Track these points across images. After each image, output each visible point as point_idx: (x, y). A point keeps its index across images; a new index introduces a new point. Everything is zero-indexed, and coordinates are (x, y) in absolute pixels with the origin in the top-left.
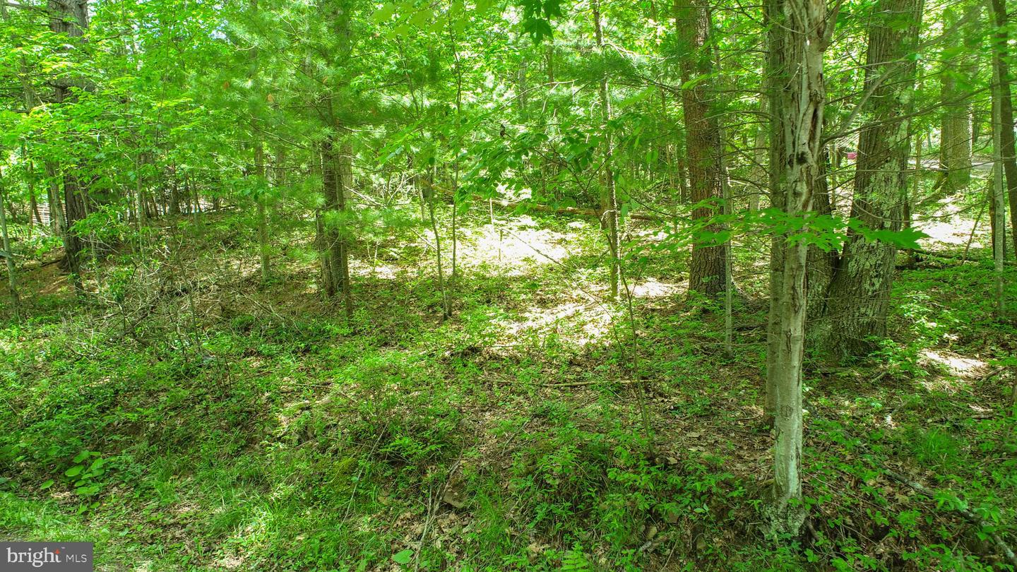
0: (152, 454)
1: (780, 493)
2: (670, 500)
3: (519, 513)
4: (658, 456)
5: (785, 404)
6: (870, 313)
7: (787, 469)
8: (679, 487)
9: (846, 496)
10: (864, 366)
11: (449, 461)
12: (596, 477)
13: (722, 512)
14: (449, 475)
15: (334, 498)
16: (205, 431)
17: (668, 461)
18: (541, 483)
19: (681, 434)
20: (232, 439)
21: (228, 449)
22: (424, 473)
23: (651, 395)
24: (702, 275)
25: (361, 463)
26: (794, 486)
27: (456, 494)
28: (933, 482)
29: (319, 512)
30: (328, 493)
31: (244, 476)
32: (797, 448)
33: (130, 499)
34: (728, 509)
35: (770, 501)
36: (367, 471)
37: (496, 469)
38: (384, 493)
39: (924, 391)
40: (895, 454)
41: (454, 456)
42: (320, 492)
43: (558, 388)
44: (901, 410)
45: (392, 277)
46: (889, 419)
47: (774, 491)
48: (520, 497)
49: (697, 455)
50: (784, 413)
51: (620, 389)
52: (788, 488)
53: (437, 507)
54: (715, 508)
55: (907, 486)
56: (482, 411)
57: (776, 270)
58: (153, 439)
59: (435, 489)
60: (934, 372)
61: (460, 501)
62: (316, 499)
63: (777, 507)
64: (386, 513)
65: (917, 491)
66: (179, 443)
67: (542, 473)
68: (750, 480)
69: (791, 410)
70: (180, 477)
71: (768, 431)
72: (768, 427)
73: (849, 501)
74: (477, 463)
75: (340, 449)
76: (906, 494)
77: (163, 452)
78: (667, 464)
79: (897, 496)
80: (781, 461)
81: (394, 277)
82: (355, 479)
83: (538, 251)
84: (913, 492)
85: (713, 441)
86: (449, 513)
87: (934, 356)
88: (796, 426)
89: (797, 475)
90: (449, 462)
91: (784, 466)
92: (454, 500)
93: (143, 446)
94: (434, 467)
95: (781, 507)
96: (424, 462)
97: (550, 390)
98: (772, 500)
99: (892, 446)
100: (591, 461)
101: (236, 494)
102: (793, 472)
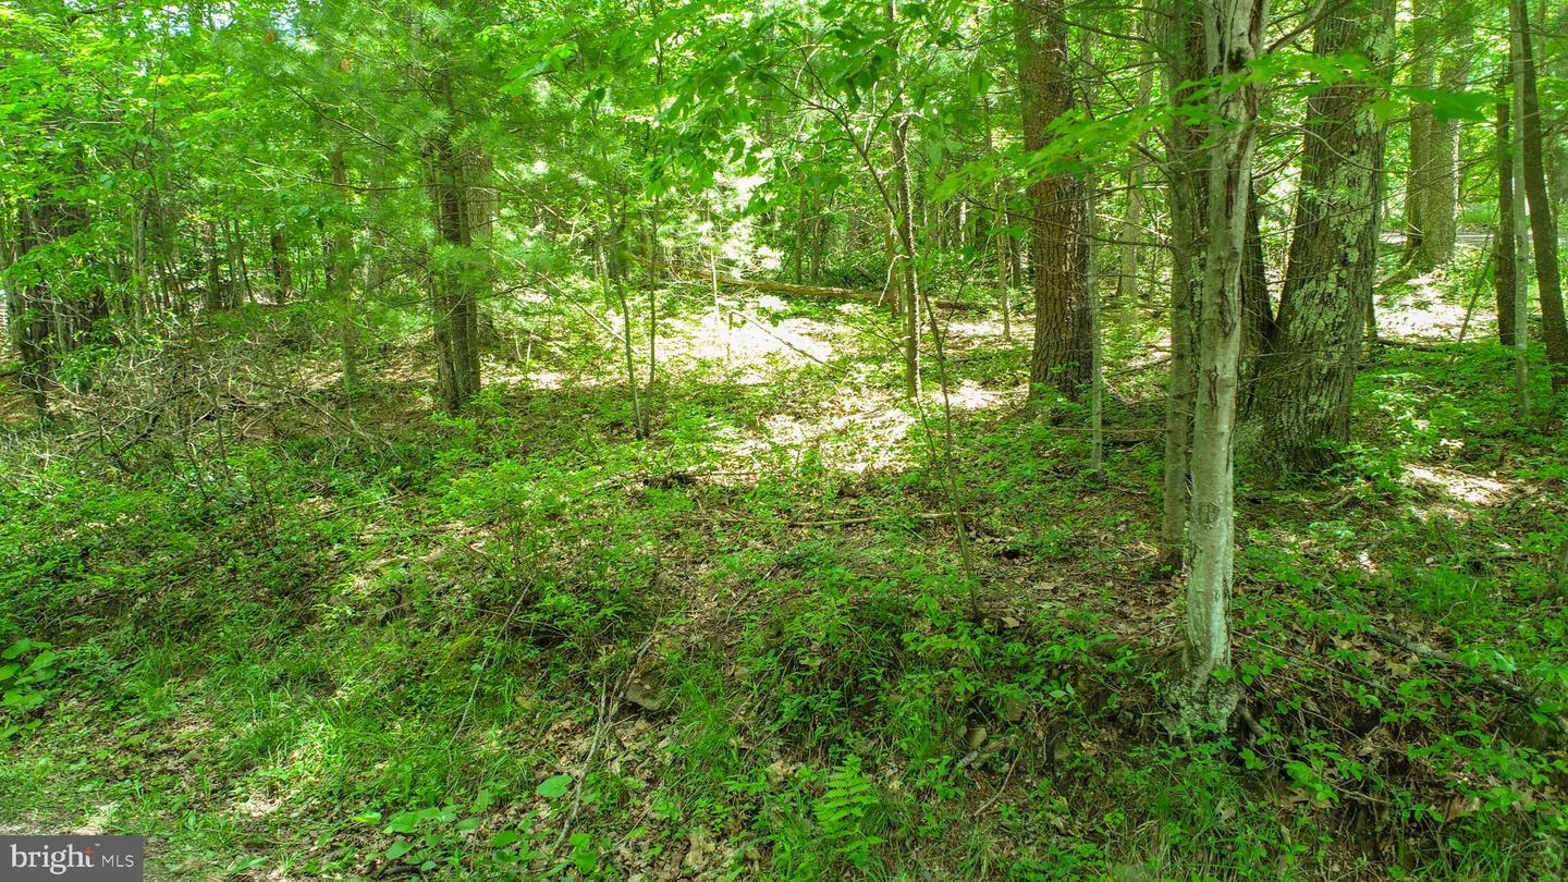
0: (141, 644)
1: (1196, 658)
2: (1010, 680)
3: (753, 714)
4: (986, 615)
5: (1206, 501)
6: (1324, 403)
7: (1208, 615)
8: (1022, 662)
9: (1304, 665)
10: (1316, 488)
11: (637, 636)
12: (883, 650)
13: (1096, 699)
14: (636, 656)
15: (440, 700)
16: (230, 606)
17: (1003, 623)
18: (790, 663)
19: (1024, 585)
20: (275, 617)
21: (268, 632)
22: (596, 655)
23: (973, 534)
24: (1051, 364)
25: (487, 642)
26: (1220, 647)
27: (648, 687)
28: (1447, 643)
29: (415, 723)
30: (431, 692)
31: (290, 674)
32: (1225, 580)
33: (97, 714)
34: (1107, 693)
35: (1177, 675)
36: (497, 655)
37: (716, 646)
38: (526, 690)
39: (1414, 520)
40: (1380, 604)
41: (645, 629)
42: (417, 692)
43: (822, 527)
44: (1382, 546)
45: (554, 387)
46: (1364, 557)
47: (1185, 658)
48: (755, 687)
49: (1053, 614)
50: (1204, 517)
51: (921, 526)
52: (1209, 649)
53: (614, 709)
54: (1083, 693)
55: (1405, 649)
56: (695, 562)
57: (1181, 307)
58: (143, 619)
59: (612, 680)
60: (1429, 496)
61: (653, 698)
62: (410, 702)
63: (1190, 685)
64: (528, 722)
65: (1422, 655)
66: (187, 625)
67: (793, 648)
68: (1143, 646)
69: (1216, 510)
70: (185, 680)
71: (1167, 576)
72: (1169, 568)
73: (1310, 674)
74: (683, 638)
75: (454, 623)
76: (1404, 661)
77: (160, 641)
78: (1001, 628)
79: (1390, 665)
80: (1198, 603)
81: (558, 387)
82: (477, 667)
83: (789, 344)
84: (1415, 658)
85: (1077, 595)
86: (636, 719)
87: (1425, 474)
88: (1223, 540)
89: (1225, 627)
90: (637, 638)
91: (1203, 610)
92: (644, 697)
93: (124, 632)
94: (611, 647)
95: (1198, 684)
96: (594, 639)
97: (806, 531)
98: (1181, 674)
99: (1373, 593)
100: (875, 626)
101: (278, 702)
102: (1219, 623)
